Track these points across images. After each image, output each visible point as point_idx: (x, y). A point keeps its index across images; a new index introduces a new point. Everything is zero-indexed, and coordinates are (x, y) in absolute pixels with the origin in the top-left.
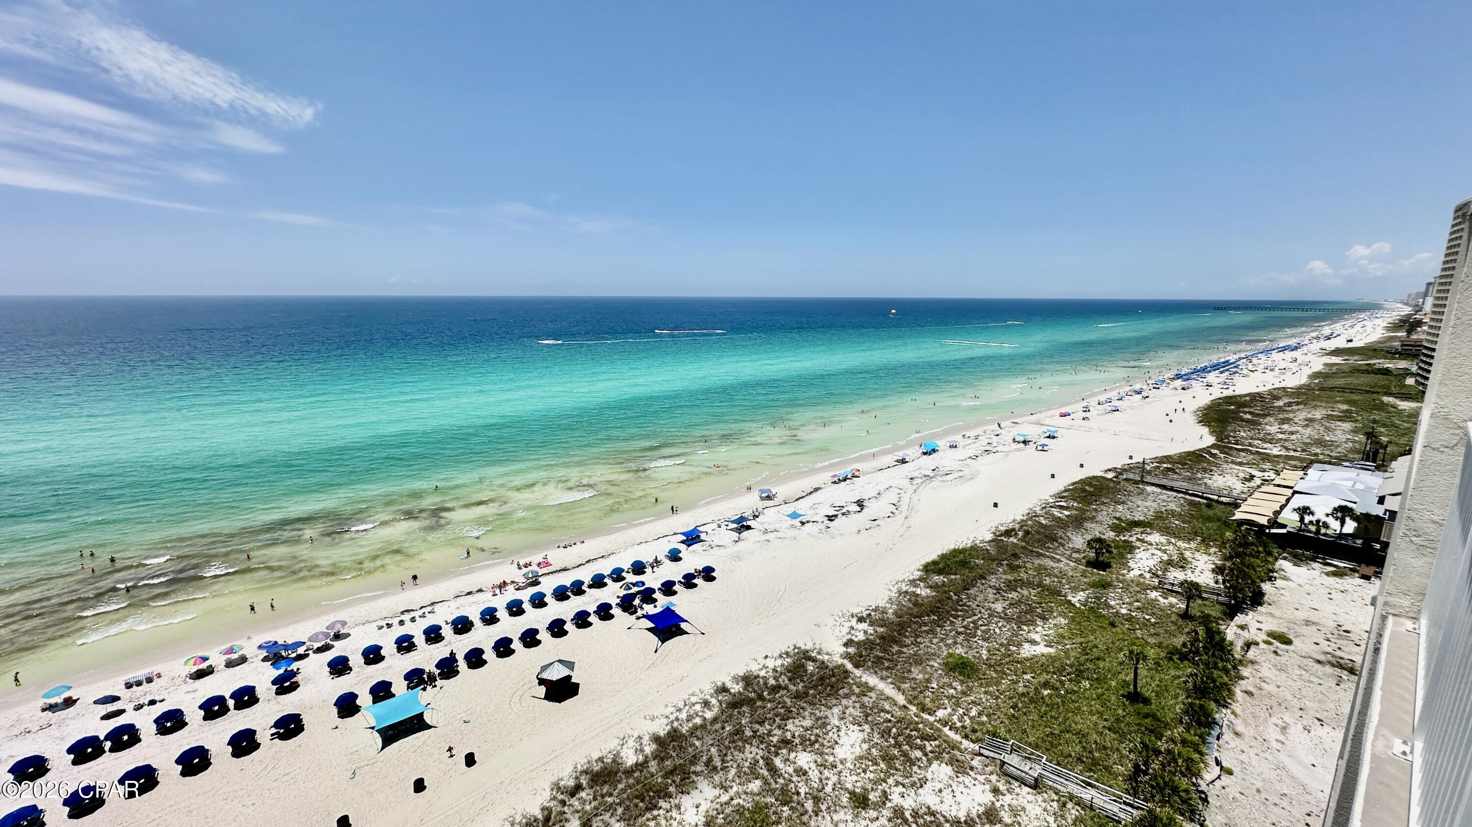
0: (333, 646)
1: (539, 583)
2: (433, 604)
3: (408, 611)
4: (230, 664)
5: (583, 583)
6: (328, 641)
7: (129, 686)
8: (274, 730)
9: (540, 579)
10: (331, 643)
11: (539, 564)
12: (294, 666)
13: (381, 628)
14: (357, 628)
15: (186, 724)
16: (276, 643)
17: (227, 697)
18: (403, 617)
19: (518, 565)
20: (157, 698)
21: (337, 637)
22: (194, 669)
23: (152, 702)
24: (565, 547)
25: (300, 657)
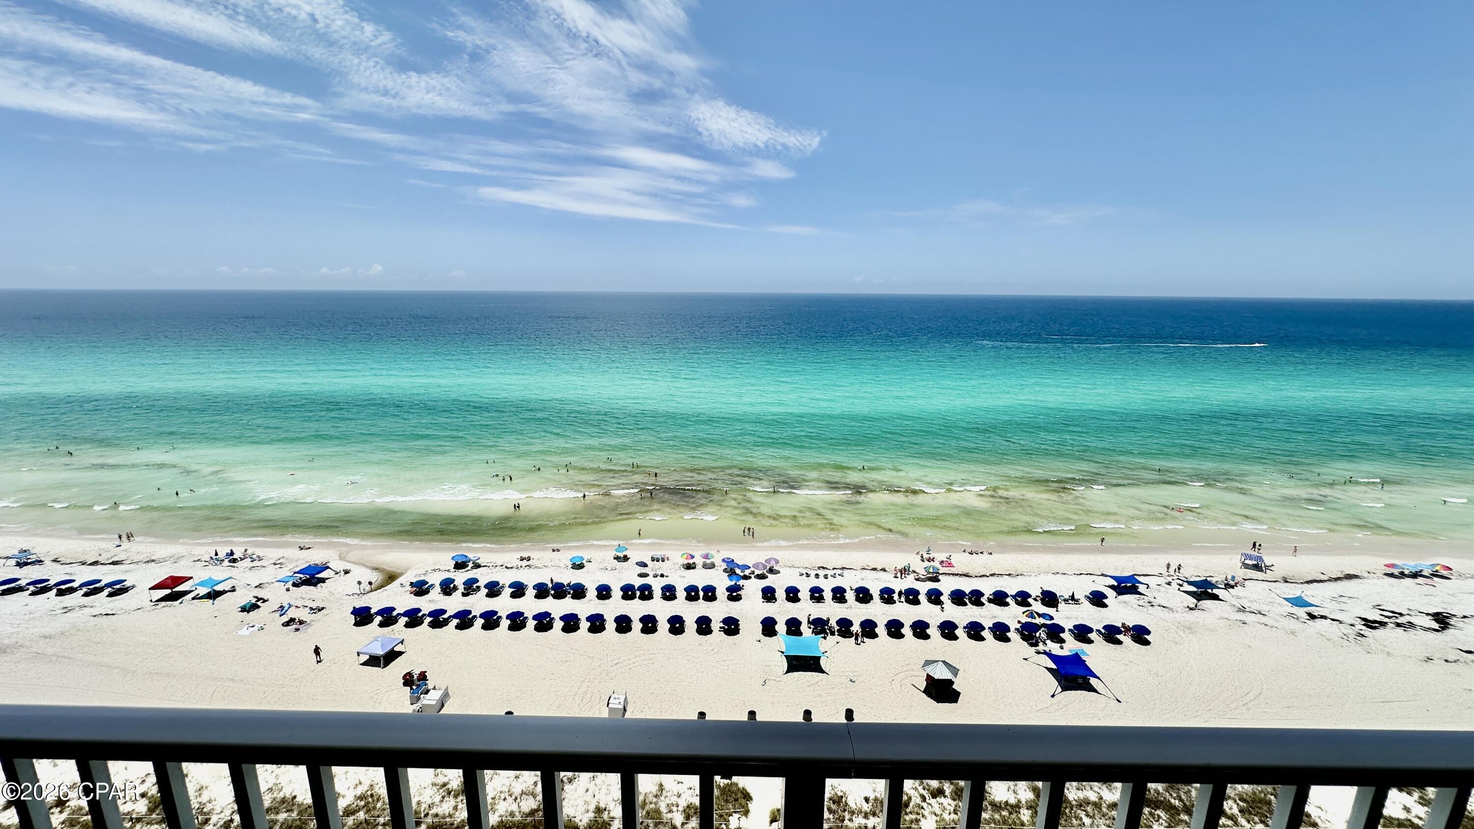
0: (767, 577)
1: (939, 581)
2: (843, 568)
3: (823, 568)
4: (705, 566)
5: (983, 595)
6: (765, 571)
7: (653, 559)
8: (722, 625)
9: (940, 577)
10: (767, 574)
11: (942, 562)
12: (741, 582)
13: (802, 575)
14: (785, 568)
15: (676, 598)
16: (733, 561)
17: (700, 589)
18: (819, 572)
19: (922, 557)
20: (665, 574)
21: (772, 571)
22: (686, 562)
23: (662, 576)
24: (971, 554)
25: (746, 577)
